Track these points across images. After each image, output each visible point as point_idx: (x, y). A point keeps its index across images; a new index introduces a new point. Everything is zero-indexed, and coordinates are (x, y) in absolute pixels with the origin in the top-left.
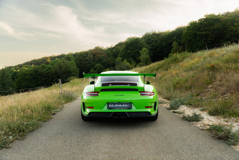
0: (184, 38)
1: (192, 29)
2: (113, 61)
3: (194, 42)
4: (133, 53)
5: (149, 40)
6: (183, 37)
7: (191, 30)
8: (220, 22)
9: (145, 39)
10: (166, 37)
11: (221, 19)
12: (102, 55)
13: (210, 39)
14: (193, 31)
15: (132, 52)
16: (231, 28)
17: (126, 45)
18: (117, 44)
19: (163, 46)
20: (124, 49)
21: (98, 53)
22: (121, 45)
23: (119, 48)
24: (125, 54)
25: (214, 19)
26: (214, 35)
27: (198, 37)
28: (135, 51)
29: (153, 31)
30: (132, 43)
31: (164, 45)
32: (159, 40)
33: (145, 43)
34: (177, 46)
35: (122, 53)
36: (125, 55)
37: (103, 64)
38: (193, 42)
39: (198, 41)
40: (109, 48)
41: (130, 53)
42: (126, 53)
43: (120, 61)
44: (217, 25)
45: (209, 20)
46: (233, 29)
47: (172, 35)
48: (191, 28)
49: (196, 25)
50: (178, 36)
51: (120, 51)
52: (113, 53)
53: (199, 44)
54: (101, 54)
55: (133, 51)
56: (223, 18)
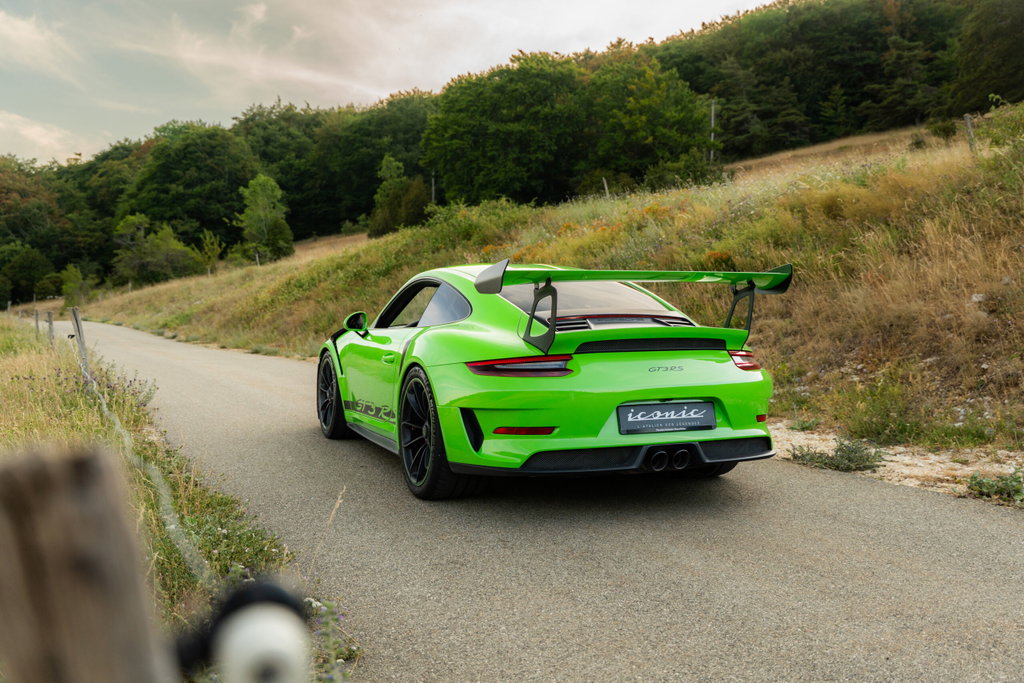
0: (435, 144)
1: (466, 109)
2: (94, 230)
3: (475, 165)
4: (199, 195)
5: (267, 141)
6: (428, 139)
7: (460, 111)
8: (572, 90)
9: (250, 137)
10: (347, 133)
11: (578, 78)
12: (33, 201)
13: (539, 155)
14: (471, 118)
15: (189, 191)
16: (613, 117)
17: (157, 158)
18: (107, 148)
19: (335, 173)
20: (152, 177)
21: (9, 191)
22: (131, 158)
23: (119, 172)
24: (154, 200)
25: (550, 74)
26: (550, 139)
27: (491, 141)
28: (208, 186)
29: (284, 103)
30: (191, 149)
31: (338, 169)
32: (315, 146)
33: (251, 156)
34: (399, 176)
35: (143, 194)
36: (157, 201)
37: (43, 244)
38: (471, 161)
39: (492, 159)
40: (60, 168)
41: (180, 199)
42: (163, 196)
43: (141, 233)
44: (564, 101)
45: (534, 76)
46: (624, 121)
47: (371, 128)
48: (463, 105)
49: (481, 93)
50: (401, 136)
51: (125, 182)
52: (89, 192)
53: (496, 171)
54: (23, 194)
55: (197, 189)
56: (583, 75)
